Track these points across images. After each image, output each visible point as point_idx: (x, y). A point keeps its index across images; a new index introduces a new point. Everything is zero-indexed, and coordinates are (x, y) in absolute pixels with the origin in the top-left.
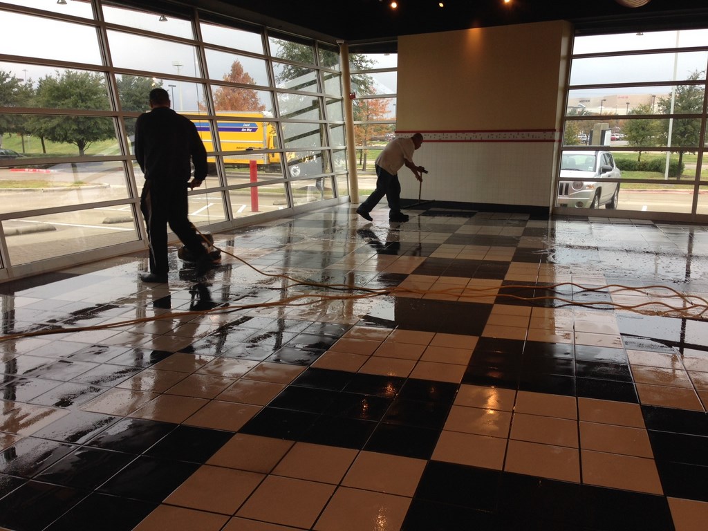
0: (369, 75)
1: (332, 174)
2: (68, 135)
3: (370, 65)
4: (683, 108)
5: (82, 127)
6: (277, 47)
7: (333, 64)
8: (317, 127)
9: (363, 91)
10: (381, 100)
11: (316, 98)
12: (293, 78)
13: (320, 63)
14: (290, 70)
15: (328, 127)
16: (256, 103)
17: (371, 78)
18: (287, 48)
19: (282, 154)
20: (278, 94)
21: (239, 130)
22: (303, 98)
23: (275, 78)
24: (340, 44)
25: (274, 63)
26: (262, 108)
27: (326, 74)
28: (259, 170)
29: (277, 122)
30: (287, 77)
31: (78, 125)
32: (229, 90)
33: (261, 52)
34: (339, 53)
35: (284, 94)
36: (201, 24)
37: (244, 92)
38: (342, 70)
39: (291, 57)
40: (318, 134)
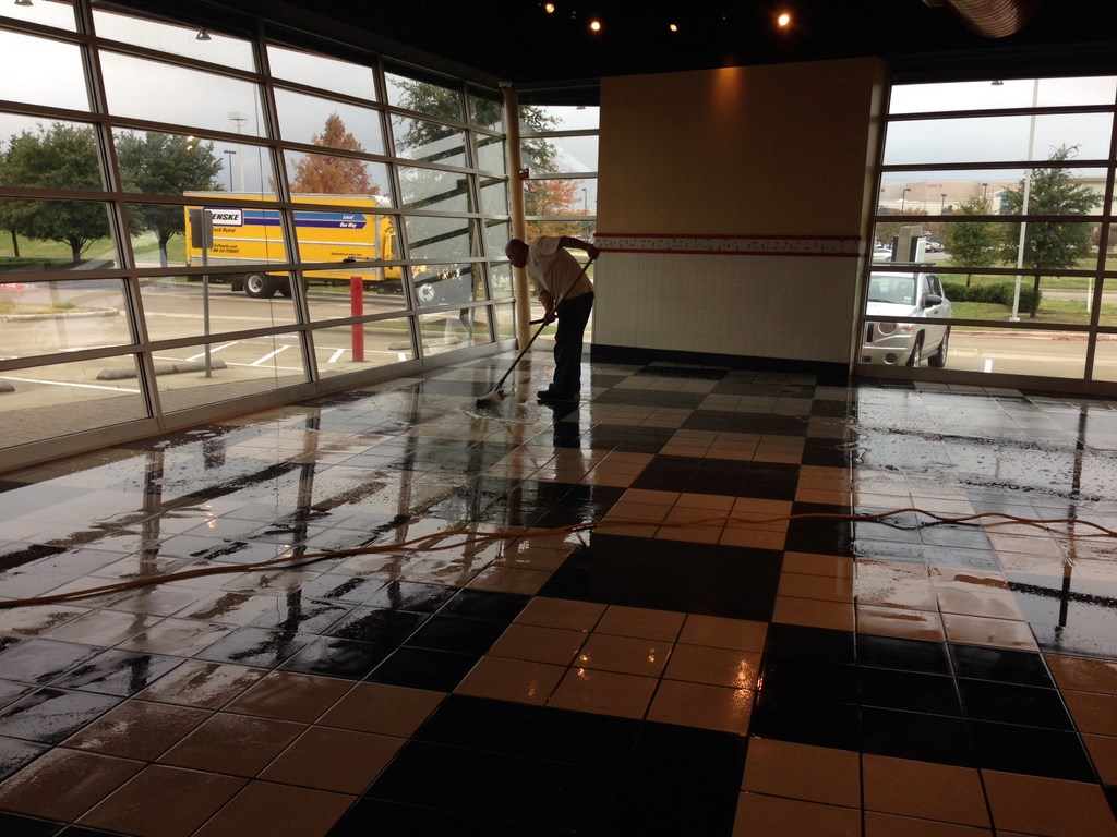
0: (548, 141)
1: (489, 303)
2: (55, 228)
3: (550, 126)
4: (1043, 204)
5: (77, 216)
6: (399, 90)
7: (491, 122)
8: (464, 224)
9: (539, 166)
10: (566, 182)
11: (463, 177)
12: (425, 142)
13: (471, 120)
14: (420, 130)
15: (483, 225)
16: (364, 182)
17: (552, 146)
18: (416, 94)
19: (405, 268)
20: (399, 168)
21: (337, 225)
22: (440, 176)
23: (396, 143)
24: (505, 88)
25: (393, 118)
26: (374, 191)
27: (480, 137)
28: (368, 290)
29: (397, 214)
30: (416, 142)
31: (71, 213)
32: (321, 159)
33: (372, 97)
34: (502, 103)
35: (410, 169)
36: (268, 48)
37: (345, 165)
38: (507, 132)
39: (422, 109)
40: (467, 235)
